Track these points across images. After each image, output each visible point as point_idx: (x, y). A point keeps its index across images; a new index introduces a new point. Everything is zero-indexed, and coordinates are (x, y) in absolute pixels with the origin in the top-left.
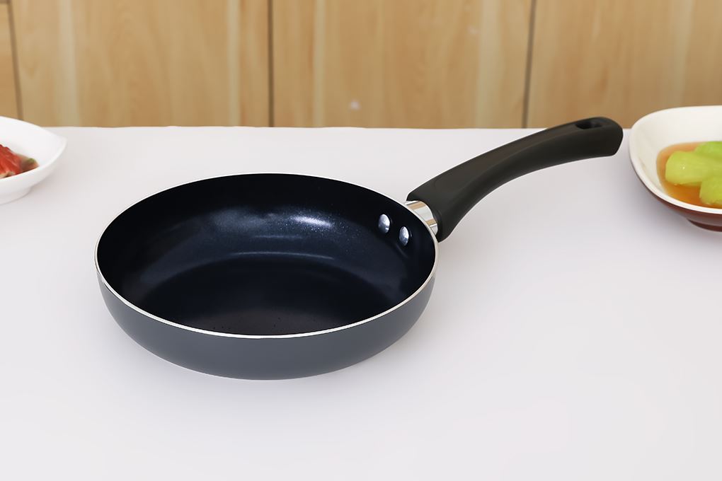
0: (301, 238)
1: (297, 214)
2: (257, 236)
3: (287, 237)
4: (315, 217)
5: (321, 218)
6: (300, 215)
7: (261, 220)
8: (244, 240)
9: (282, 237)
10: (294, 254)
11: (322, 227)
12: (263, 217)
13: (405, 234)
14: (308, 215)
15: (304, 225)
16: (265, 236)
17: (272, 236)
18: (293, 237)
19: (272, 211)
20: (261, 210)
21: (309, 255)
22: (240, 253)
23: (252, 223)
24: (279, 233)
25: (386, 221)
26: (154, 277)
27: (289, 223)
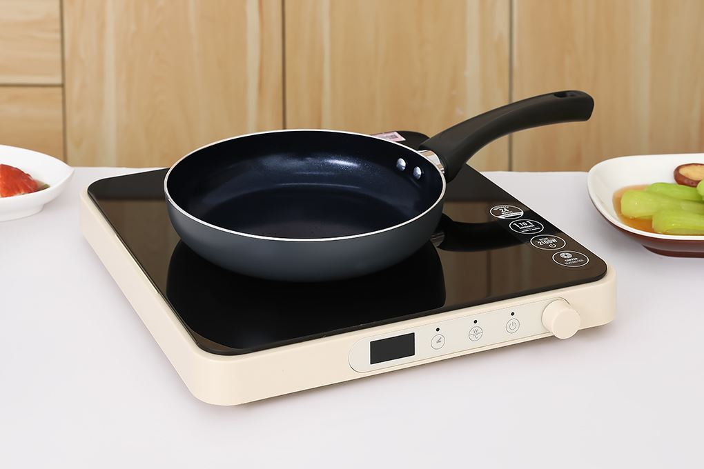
0: (333, 174)
1: (330, 158)
2: (298, 173)
3: (322, 173)
4: (345, 160)
5: (350, 161)
6: (332, 159)
7: (301, 162)
8: (288, 175)
9: (318, 173)
10: (328, 185)
11: (350, 167)
12: (302, 160)
13: (419, 171)
14: (339, 159)
15: (336, 165)
16: (304, 173)
17: (310, 173)
18: (327, 173)
19: (310, 157)
20: (301, 155)
21: (340, 185)
22: (283, 184)
23: (294, 164)
24: (315, 170)
25: (402, 163)
26: (213, 200)
27: (323, 164)
